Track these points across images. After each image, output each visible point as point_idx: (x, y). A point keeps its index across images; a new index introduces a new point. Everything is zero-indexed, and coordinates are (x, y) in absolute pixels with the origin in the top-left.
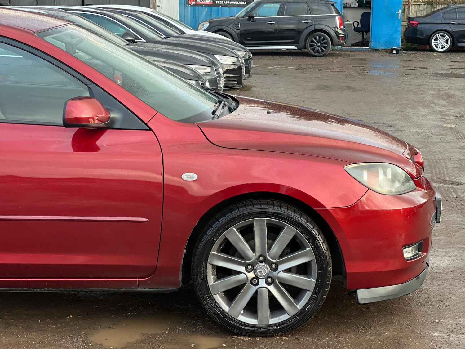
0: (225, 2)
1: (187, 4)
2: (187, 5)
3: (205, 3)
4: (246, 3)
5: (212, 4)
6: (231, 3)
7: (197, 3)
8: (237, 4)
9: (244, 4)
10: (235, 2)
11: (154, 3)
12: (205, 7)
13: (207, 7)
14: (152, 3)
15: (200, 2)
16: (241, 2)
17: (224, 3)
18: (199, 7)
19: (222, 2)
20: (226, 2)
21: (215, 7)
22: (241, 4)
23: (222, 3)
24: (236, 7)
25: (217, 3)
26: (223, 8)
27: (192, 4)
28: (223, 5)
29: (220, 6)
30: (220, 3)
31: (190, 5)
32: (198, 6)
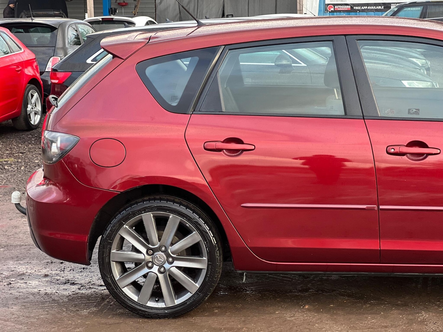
0: (362, 7)
1: (325, 10)
2: (326, 12)
3: (343, 9)
4: (384, 7)
5: (350, 9)
6: (369, 8)
7: (335, 10)
8: (375, 9)
9: (381, 8)
10: (373, 7)
11: (301, 11)
12: (343, 13)
13: (345, 13)
14: (299, 11)
15: (338, 8)
16: (379, 7)
17: (362, 9)
18: (338, 13)
19: (360, 7)
20: (364, 7)
21: (352, 13)
22: (379, 9)
23: (360, 9)
24: (374, 12)
25: (355, 9)
26: (361, 13)
27: (331, 11)
28: (361, 11)
29: (358, 11)
30: (358, 9)
31: (328, 12)
32: (336, 12)
